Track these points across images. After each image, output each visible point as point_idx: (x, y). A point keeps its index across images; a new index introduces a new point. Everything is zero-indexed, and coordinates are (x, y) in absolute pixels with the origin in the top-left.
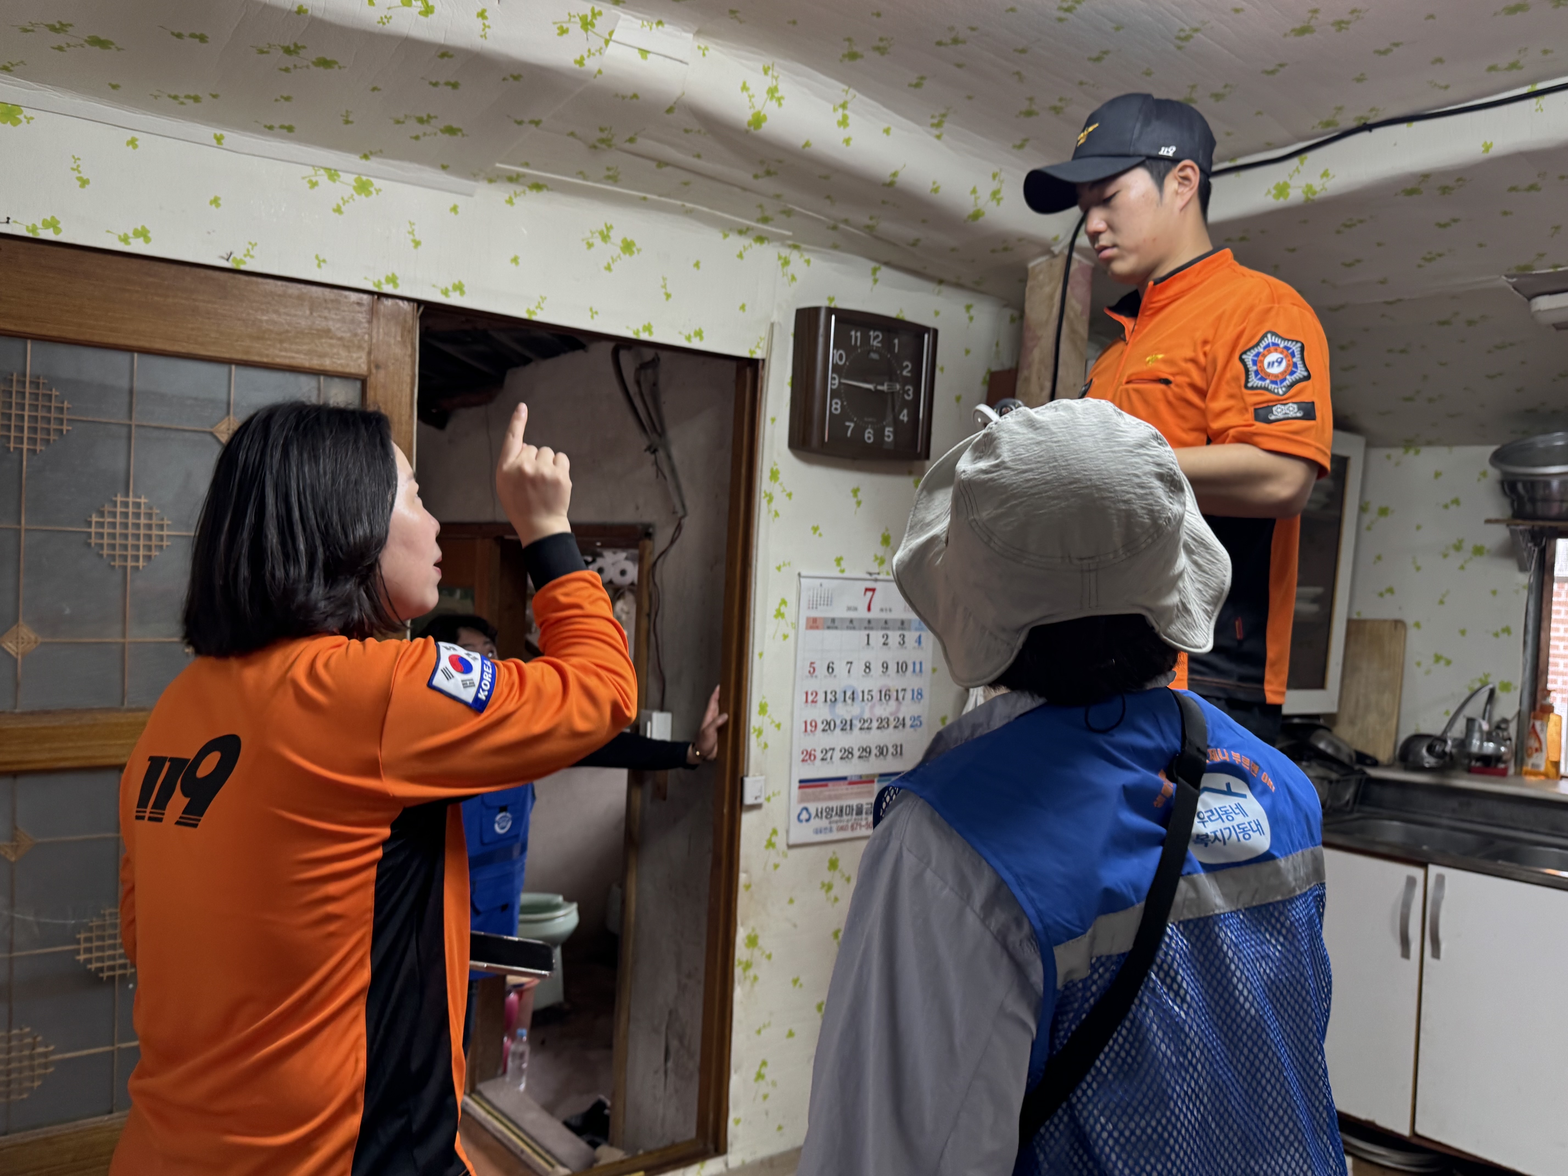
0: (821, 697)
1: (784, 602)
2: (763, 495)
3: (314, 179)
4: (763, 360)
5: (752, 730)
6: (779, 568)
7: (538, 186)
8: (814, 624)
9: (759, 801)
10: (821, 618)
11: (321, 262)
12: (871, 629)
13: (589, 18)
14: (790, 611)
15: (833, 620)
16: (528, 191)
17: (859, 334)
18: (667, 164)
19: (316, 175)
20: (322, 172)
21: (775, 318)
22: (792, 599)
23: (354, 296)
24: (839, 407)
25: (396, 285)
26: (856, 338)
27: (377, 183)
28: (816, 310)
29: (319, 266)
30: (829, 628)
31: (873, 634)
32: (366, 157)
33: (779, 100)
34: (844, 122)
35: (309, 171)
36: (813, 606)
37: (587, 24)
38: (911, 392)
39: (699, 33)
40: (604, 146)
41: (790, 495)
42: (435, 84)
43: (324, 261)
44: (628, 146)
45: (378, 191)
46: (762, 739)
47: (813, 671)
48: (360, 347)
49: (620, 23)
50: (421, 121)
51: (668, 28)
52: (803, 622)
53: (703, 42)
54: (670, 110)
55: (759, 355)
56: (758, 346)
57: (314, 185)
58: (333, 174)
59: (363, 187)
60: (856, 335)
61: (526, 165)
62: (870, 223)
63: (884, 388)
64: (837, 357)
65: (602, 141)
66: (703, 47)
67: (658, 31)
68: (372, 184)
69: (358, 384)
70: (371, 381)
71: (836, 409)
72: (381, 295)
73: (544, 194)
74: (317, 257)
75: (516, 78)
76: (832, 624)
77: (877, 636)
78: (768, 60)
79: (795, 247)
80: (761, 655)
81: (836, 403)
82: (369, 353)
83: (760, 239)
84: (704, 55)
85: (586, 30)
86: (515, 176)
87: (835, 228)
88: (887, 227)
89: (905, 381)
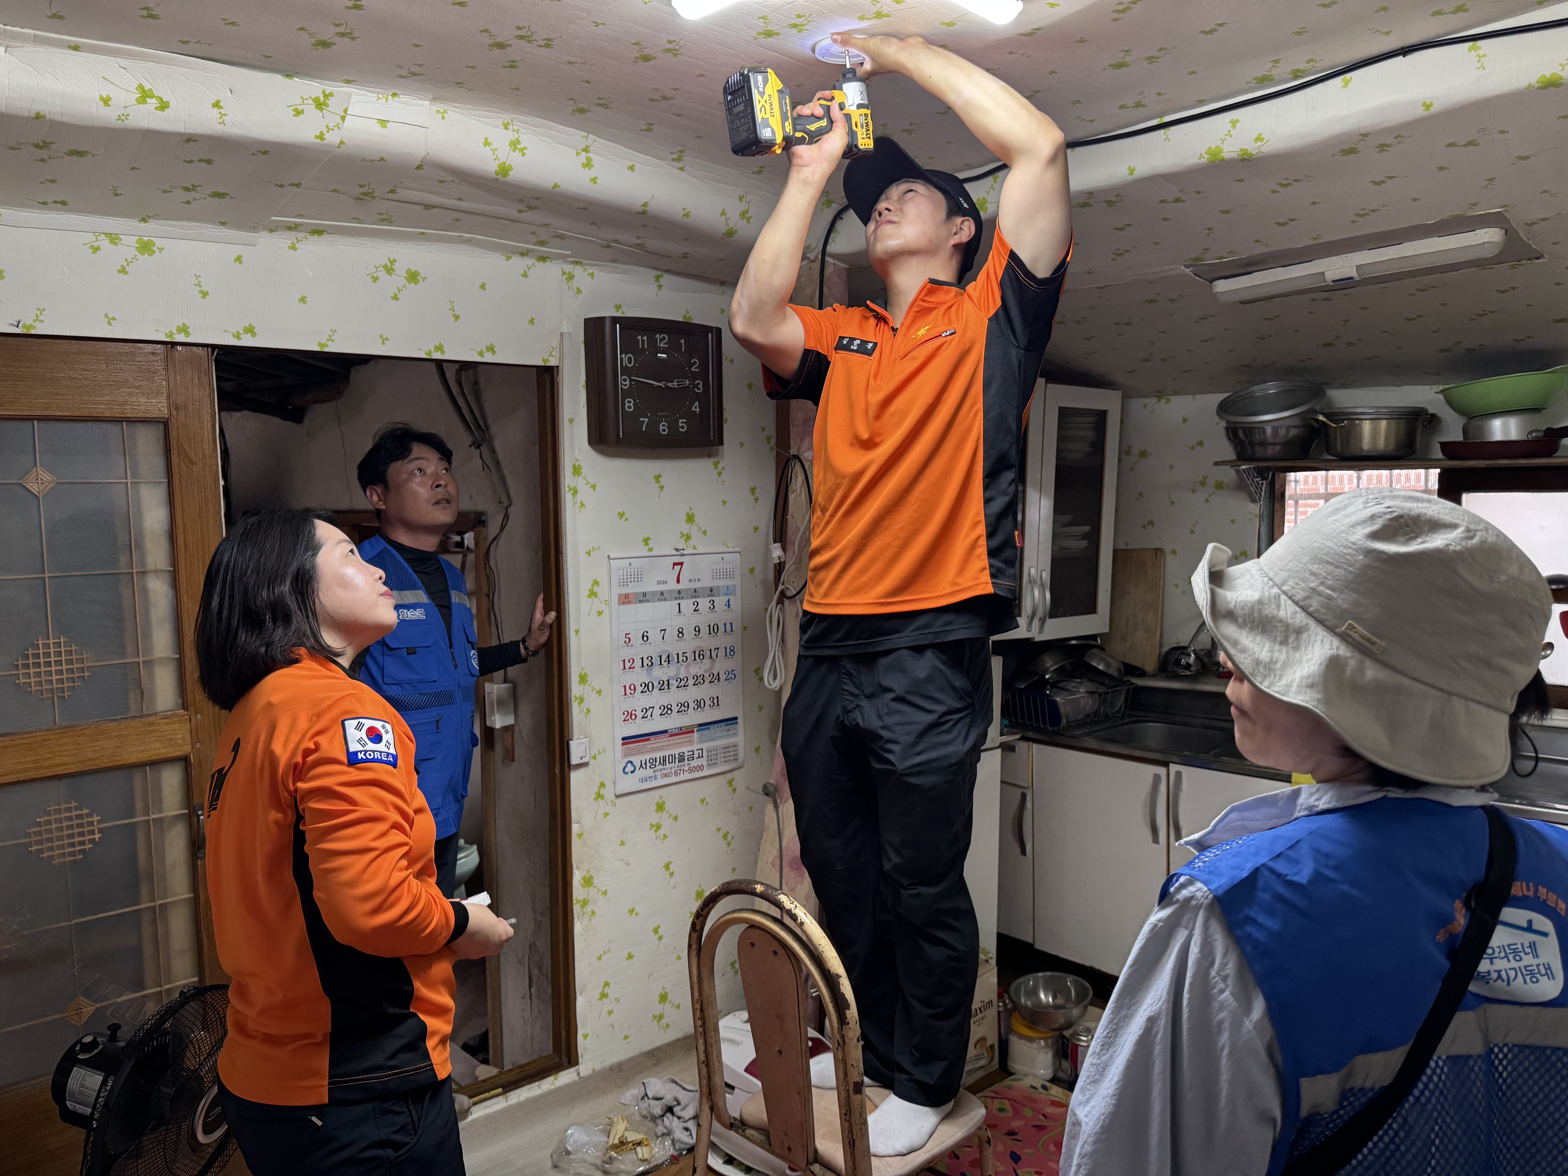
0: (638, 663)
1: (596, 583)
2: (567, 489)
3: (96, 244)
4: (558, 367)
5: (573, 699)
6: (589, 553)
7: (318, 232)
8: (625, 599)
9: (584, 760)
10: (632, 594)
11: (110, 320)
12: (682, 598)
13: (322, 99)
14: (602, 590)
15: (644, 594)
16: (309, 236)
17: (645, 338)
18: (434, 207)
19: (97, 240)
20: (103, 237)
21: (565, 329)
22: (604, 580)
23: (149, 348)
24: (631, 405)
25: (188, 334)
26: (643, 341)
27: (159, 242)
28: (602, 319)
29: (109, 324)
30: (641, 601)
31: (682, 602)
32: (144, 220)
33: (522, 150)
34: (588, 164)
35: (90, 237)
36: (624, 583)
37: (320, 105)
38: (700, 386)
39: (435, 99)
40: (367, 198)
41: (594, 487)
42: (190, 162)
43: (114, 319)
44: (390, 196)
45: (161, 250)
46: (584, 706)
47: (628, 641)
48: (159, 393)
49: (354, 98)
50: (187, 189)
51: (403, 98)
52: (615, 599)
53: (441, 107)
54: (419, 167)
55: (552, 362)
56: (551, 355)
57: (96, 250)
58: (114, 238)
59: (145, 248)
60: (642, 339)
61: (300, 216)
62: (639, 241)
63: (675, 384)
64: (625, 361)
65: (365, 194)
66: (442, 111)
67: (393, 102)
68: (154, 244)
69: (161, 427)
70: (173, 423)
71: (629, 407)
72: (174, 344)
73: (325, 238)
74: (106, 316)
75: (264, 153)
76: (644, 598)
77: (687, 605)
78: (507, 117)
79: (577, 263)
80: (577, 632)
81: (629, 402)
82: (168, 397)
83: (543, 258)
84: (443, 118)
85: (321, 110)
86: (293, 226)
87: (608, 246)
88: (653, 243)
89: (694, 376)
